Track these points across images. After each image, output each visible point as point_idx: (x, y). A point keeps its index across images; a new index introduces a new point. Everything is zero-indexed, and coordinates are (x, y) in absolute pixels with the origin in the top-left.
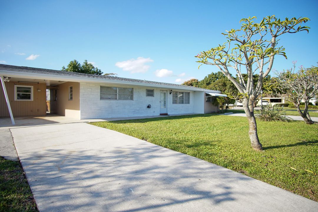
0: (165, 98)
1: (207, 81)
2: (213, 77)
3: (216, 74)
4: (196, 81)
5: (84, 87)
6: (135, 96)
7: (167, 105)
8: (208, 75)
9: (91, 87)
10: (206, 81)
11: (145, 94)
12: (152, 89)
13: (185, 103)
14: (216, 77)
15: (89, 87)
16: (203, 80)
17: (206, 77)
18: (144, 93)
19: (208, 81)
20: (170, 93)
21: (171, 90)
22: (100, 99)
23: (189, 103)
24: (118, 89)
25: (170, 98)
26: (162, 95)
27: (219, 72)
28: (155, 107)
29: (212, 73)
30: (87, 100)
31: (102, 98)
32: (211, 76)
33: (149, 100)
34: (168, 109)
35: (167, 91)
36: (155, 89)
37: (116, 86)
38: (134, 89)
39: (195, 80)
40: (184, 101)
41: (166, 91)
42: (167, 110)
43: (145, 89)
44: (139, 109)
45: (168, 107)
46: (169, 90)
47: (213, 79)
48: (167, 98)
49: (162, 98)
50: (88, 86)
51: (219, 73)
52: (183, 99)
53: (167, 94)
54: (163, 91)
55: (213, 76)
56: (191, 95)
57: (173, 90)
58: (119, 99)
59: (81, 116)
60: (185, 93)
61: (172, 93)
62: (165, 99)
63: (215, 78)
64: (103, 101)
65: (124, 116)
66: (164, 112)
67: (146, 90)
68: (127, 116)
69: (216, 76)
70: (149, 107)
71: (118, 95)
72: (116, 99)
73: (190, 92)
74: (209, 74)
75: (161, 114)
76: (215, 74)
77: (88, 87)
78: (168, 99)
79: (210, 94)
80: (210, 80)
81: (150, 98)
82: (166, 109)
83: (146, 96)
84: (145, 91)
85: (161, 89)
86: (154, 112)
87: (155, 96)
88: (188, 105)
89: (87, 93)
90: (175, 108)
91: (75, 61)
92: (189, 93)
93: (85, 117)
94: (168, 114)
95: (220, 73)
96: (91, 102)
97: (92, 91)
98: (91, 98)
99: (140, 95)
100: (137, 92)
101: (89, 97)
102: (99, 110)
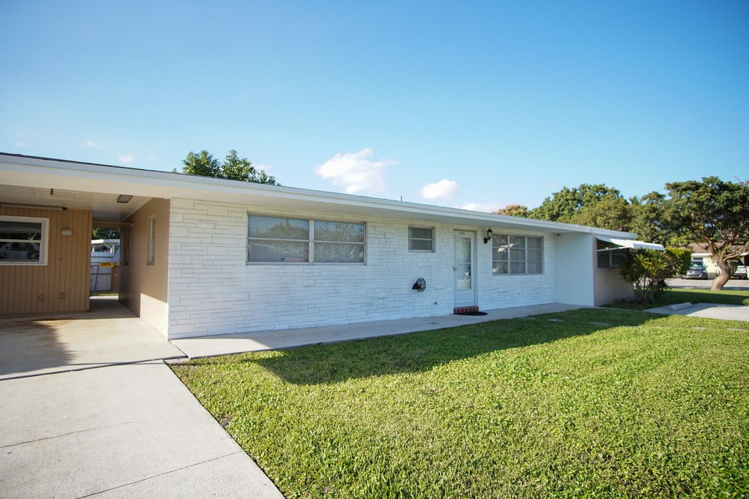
0: (470, 256)
1: (553, 210)
2: (567, 200)
3: (575, 190)
4: (521, 210)
5: (186, 216)
6: (372, 249)
7: (476, 279)
8: (554, 194)
9: (212, 218)
10: (549, 210)
11: (406, 242)
12: (427, 225)
13: (531, 272)
14: (575, 199)
15: (204, 217)
16: (541, 207)
17: (548, 200)
18: (402, 240)
19: (555, 211)
20: (486, 241)
21: (490, 231)
22: (245, 263)
23: (539, 270)
24: (312, 225)
25: (484, 255)
26: (461, 246)
27: (582, 185)
28: (438, 287)
29: (565, 188)
30: (194, 266)
31: (252, 258)
32: (562, 196)
33: (419, 263)
34: (480, 293)
35: (474, 231)
36: (438, 225)
37: (305, 214)
38: (368, 224)
39: (519, 207)
40: (526, 263)
41: (473, 234)
42: (475, 295)
43: (407, 227)
44: (385, 295)
45: (479, 285)
46: (483, 230)
47: (569, 204)
48: (476, 256)
49: (461, 256)
50: (202, 212)
51: (584, 188)
52: (524, 259)
53: (476, 242)
54: (462, 231)
55: (569, 197)
56: (547, 245)
57: (495, 231)
58: (317, 260)
59: (170, 325)
60: (530, 238)
61: (491, 239)
62: (470, 261)
63: (574, 202)
64: (259, 269)
66: (467, 303)
67: (409, 228)
69: (576, 196)
70: (418, 286)
71: (311, 245)
72: (307, 261)
73: (542, 237)
74: (555, 192)
75: (457, 312)
76: (571, 191)
77: (200, 217)
78: (480, 260)
79: (614, 241)
80: (560, 206)
81: (422, 256)
82: (471, 292)
83: (409, 249)
84: (407, 233)
85: (456, 227)
86: (436, 303)
87: (437, 248)
88: (537, 277)
89: (198, 241)
90: (500, 290)
91: (205, 153)
92: (539, 240)
93: (189, 330)
94: (481, 309)
95: (587, 189)
96: (211, 271)
97: (216, 231)
98: (212, 258)
99: (390, 247)
100: (379, 236)
101: (205, 253)
102: (242, 302)
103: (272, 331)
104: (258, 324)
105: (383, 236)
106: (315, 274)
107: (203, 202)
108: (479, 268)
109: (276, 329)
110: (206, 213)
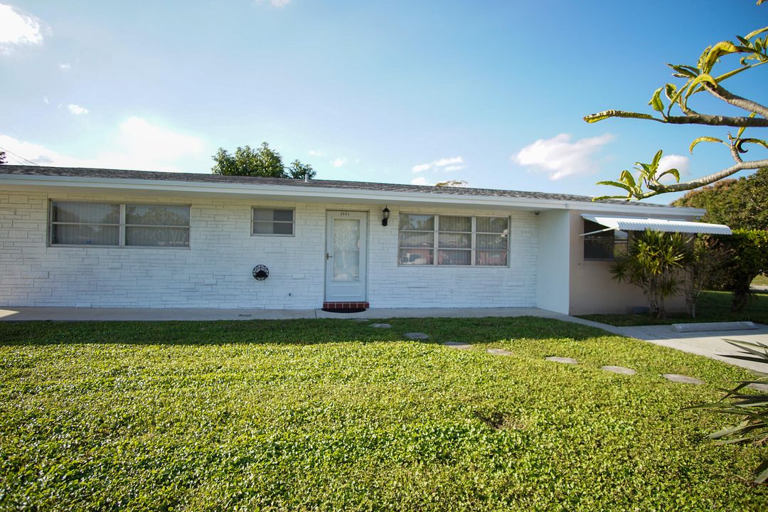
0: (358, 240)
6: (197, 233)
9: (13, 206)
11: (247, 225)
12: (283, 205)
13: (484, 264)
18: (243, 222)
20: (385, 223)
21: (386, 210)
22: (45, 245)
23: (505, 262)
24: (123, 209)
25: (385, 240)
28: (295, 276)
33: (268, 248)
34: (370, 287)
35: (366, 212)
36: (300, 205)
38: (193, 206)
40: (473, 252)
41: (363, 214)
42: (365, 289)
43: (249, 208)
44: (214, 281)
46: (380, 209)
48: (367, 242)
49: (346, 241)
50: (3, 201)
52: (470, 246)
53: (367, 224)
54: (346, 212)
56: (517, 227)
61: (397, 221)
62: (358, 246)
64: (56, 250)
65: (144, 304)
66: (348, 297)
67: (254, 208)
68: (156, 304)
71: (122, 229)
72: (117, 243)
73: (510, 217)
75: (328, 307)
78: (374, 247)
79: (601, 220)
81: (272, 241)
82: (360, 284)
83: (252, 232)
84: (249, 215)
85: (330, 206)
86: (291, 295)
87: (298, 232)
88: (496, 270)
90: (410, 285)
92: (507, 222)
94: (370, 307)
96: (11, 251)
97: (17, 217)
98: (14, 240)
99: (222, 231)
100: (208, 219)
101: (6, 236)
102: (40, 280)
103: (72, 307)
104: (58, 301)
105: (213, 219)
106: (122, 257)
107: (5, 193)
108: (371, 255)
109: (77, 306)
110: (7, 201)
